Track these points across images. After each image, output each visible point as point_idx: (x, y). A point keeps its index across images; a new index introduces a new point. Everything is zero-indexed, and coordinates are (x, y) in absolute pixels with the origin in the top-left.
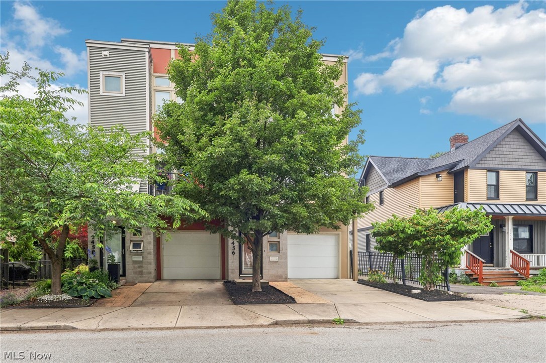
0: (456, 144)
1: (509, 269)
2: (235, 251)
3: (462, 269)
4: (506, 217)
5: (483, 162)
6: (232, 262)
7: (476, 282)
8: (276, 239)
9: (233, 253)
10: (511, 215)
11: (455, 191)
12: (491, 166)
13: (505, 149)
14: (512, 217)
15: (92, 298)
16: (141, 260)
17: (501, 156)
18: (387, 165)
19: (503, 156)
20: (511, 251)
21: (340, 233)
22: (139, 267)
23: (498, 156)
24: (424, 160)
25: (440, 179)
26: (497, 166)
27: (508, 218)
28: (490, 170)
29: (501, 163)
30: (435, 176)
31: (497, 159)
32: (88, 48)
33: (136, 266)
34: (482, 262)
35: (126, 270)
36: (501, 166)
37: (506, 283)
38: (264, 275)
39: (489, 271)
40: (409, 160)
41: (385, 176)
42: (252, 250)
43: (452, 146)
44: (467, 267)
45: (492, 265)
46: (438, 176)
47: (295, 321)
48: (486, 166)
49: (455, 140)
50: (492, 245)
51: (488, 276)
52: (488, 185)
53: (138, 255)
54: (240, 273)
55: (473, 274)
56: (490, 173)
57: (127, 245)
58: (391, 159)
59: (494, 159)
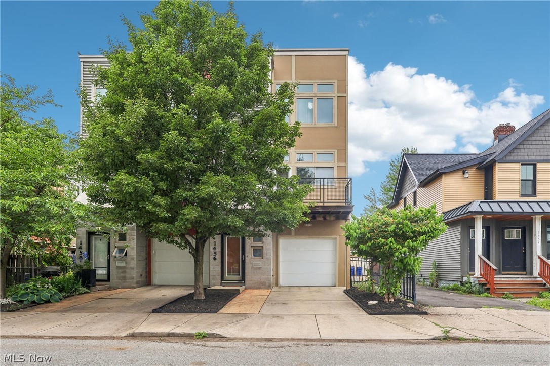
0: (500, 136)
1: (536, 278)
2: (217, 257)
3: (476, 278)
4: (533, 217)
5: (516, 154)
6: (214, 268)
7: (488, 293)
8: (259, 244)
9: (215, 259)
10: (540, 215)
11: (485, 189)
12: (526, 158)
13: (544, 139)
14: (541, 216)
15: (34, 302)
16: (125, 265)
17: (539, 146)
18: (421, 163)
19: (542, 146)
20: (539, 257)
21: (338, 237)
22: (122, 273)
23: (535, 146)
24: (467, 156)
25: (467, 175)
26: (534, 158)
27: (536, 218)
28: (524, 163)
29: (539, 154)
30: (461, 173)
31: (534, 150)
32: (82, 63)
33: (120, 271)
34: (493, 269)
35: (111, 276)
36: (538, 158)
37: (525, 294)
38: (246, 282)
39: (510, 279)
40: (450, 156)
41: (415, 175)
42: (193, 255)
43: (495, 139)
44: (481, 275)
45: (524, 273)
46: (464, 173)
47: (152, 333)
48: (519, 158)
49: (498, 131)
50: (525, 249)
51: (505, 285)
52: (521, 180)
53: (121, 260)
54: (222, 279)
55: (486, 284)
56: (524, 167)
57: (111, 250)
58: (428, 156)
59: (530, 150)
